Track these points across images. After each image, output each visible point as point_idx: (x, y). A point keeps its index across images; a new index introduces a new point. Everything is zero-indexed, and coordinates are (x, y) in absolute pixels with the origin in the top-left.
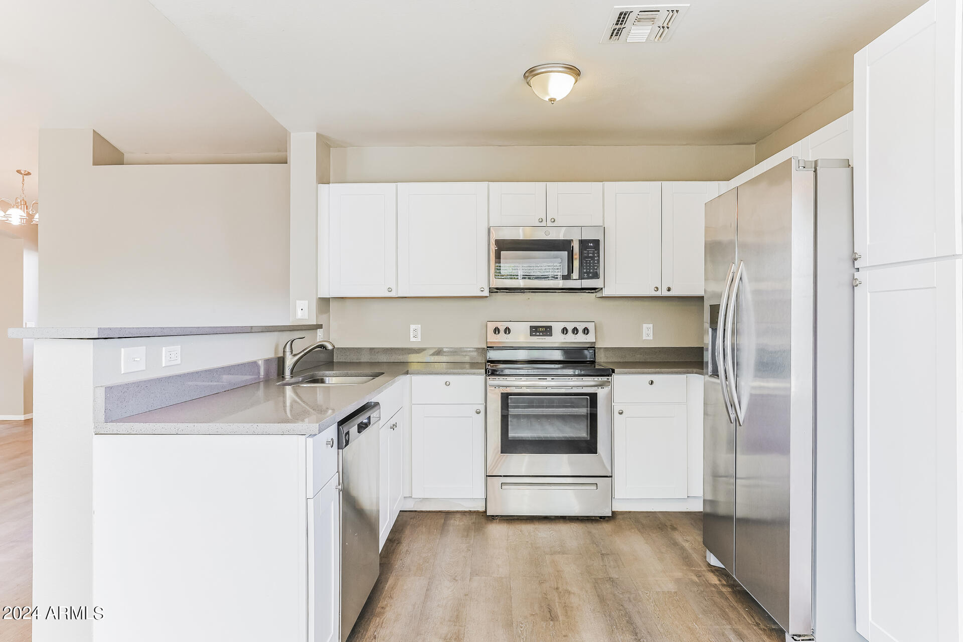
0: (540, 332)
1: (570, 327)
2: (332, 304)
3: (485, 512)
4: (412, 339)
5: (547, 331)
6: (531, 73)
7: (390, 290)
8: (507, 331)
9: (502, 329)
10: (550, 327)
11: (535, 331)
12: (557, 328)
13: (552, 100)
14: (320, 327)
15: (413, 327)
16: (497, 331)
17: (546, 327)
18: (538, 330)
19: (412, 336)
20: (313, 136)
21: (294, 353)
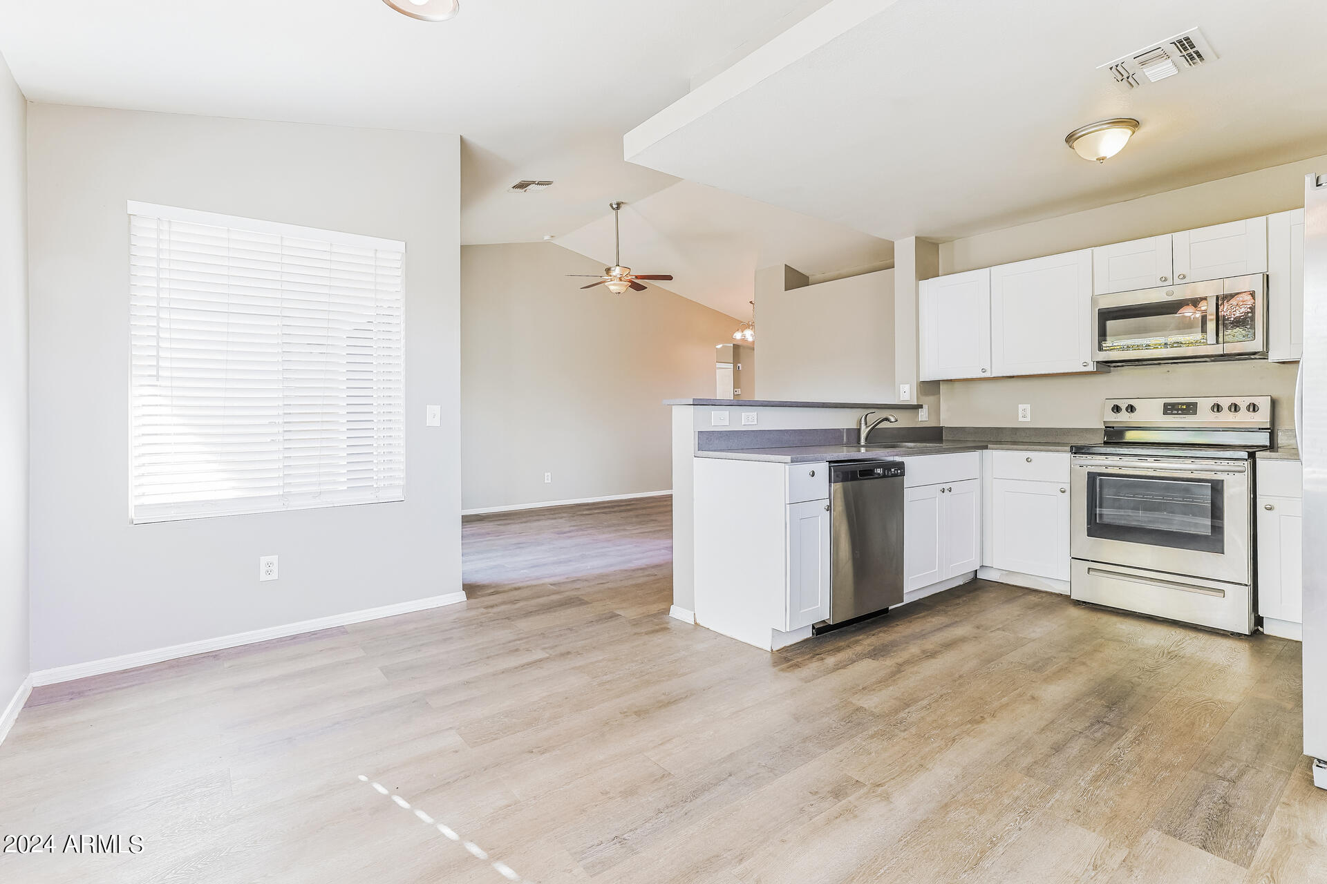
0: (1178, 410)
1: (1225, 403)
2: (943, 387)
3: (1070, 596)
4: (1021, 419)
5: (1190, 409)
6: (1070, 139)
7: (984, 371)
8: (1131, 409)
9: (1124, 407)
10: (1195, 404)
11: (1170, 409)
12: (1204, 405)
13: (1101, 159)
14: (921, 406)
15: (1021, 407)
16: (1117, 409)
17: (1188, 405)
18: (1176, 407)
19: (1020, 415)
20: (913, 238)
21: (868, 425)
